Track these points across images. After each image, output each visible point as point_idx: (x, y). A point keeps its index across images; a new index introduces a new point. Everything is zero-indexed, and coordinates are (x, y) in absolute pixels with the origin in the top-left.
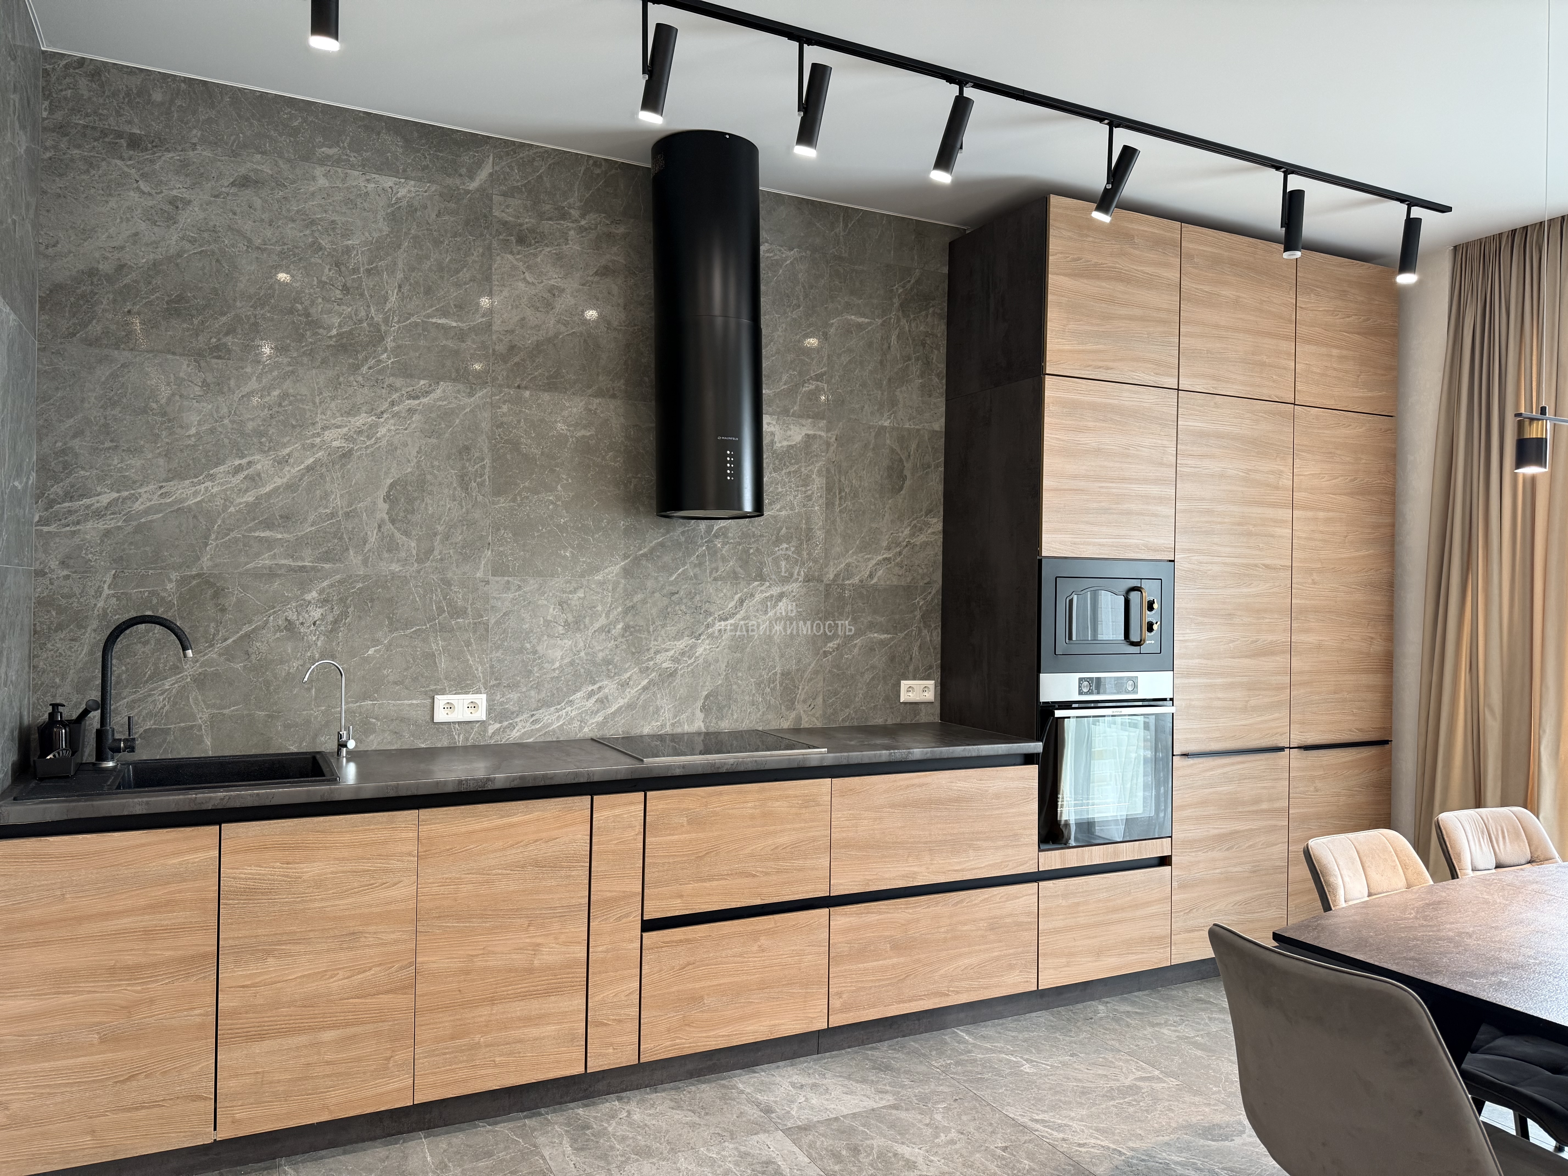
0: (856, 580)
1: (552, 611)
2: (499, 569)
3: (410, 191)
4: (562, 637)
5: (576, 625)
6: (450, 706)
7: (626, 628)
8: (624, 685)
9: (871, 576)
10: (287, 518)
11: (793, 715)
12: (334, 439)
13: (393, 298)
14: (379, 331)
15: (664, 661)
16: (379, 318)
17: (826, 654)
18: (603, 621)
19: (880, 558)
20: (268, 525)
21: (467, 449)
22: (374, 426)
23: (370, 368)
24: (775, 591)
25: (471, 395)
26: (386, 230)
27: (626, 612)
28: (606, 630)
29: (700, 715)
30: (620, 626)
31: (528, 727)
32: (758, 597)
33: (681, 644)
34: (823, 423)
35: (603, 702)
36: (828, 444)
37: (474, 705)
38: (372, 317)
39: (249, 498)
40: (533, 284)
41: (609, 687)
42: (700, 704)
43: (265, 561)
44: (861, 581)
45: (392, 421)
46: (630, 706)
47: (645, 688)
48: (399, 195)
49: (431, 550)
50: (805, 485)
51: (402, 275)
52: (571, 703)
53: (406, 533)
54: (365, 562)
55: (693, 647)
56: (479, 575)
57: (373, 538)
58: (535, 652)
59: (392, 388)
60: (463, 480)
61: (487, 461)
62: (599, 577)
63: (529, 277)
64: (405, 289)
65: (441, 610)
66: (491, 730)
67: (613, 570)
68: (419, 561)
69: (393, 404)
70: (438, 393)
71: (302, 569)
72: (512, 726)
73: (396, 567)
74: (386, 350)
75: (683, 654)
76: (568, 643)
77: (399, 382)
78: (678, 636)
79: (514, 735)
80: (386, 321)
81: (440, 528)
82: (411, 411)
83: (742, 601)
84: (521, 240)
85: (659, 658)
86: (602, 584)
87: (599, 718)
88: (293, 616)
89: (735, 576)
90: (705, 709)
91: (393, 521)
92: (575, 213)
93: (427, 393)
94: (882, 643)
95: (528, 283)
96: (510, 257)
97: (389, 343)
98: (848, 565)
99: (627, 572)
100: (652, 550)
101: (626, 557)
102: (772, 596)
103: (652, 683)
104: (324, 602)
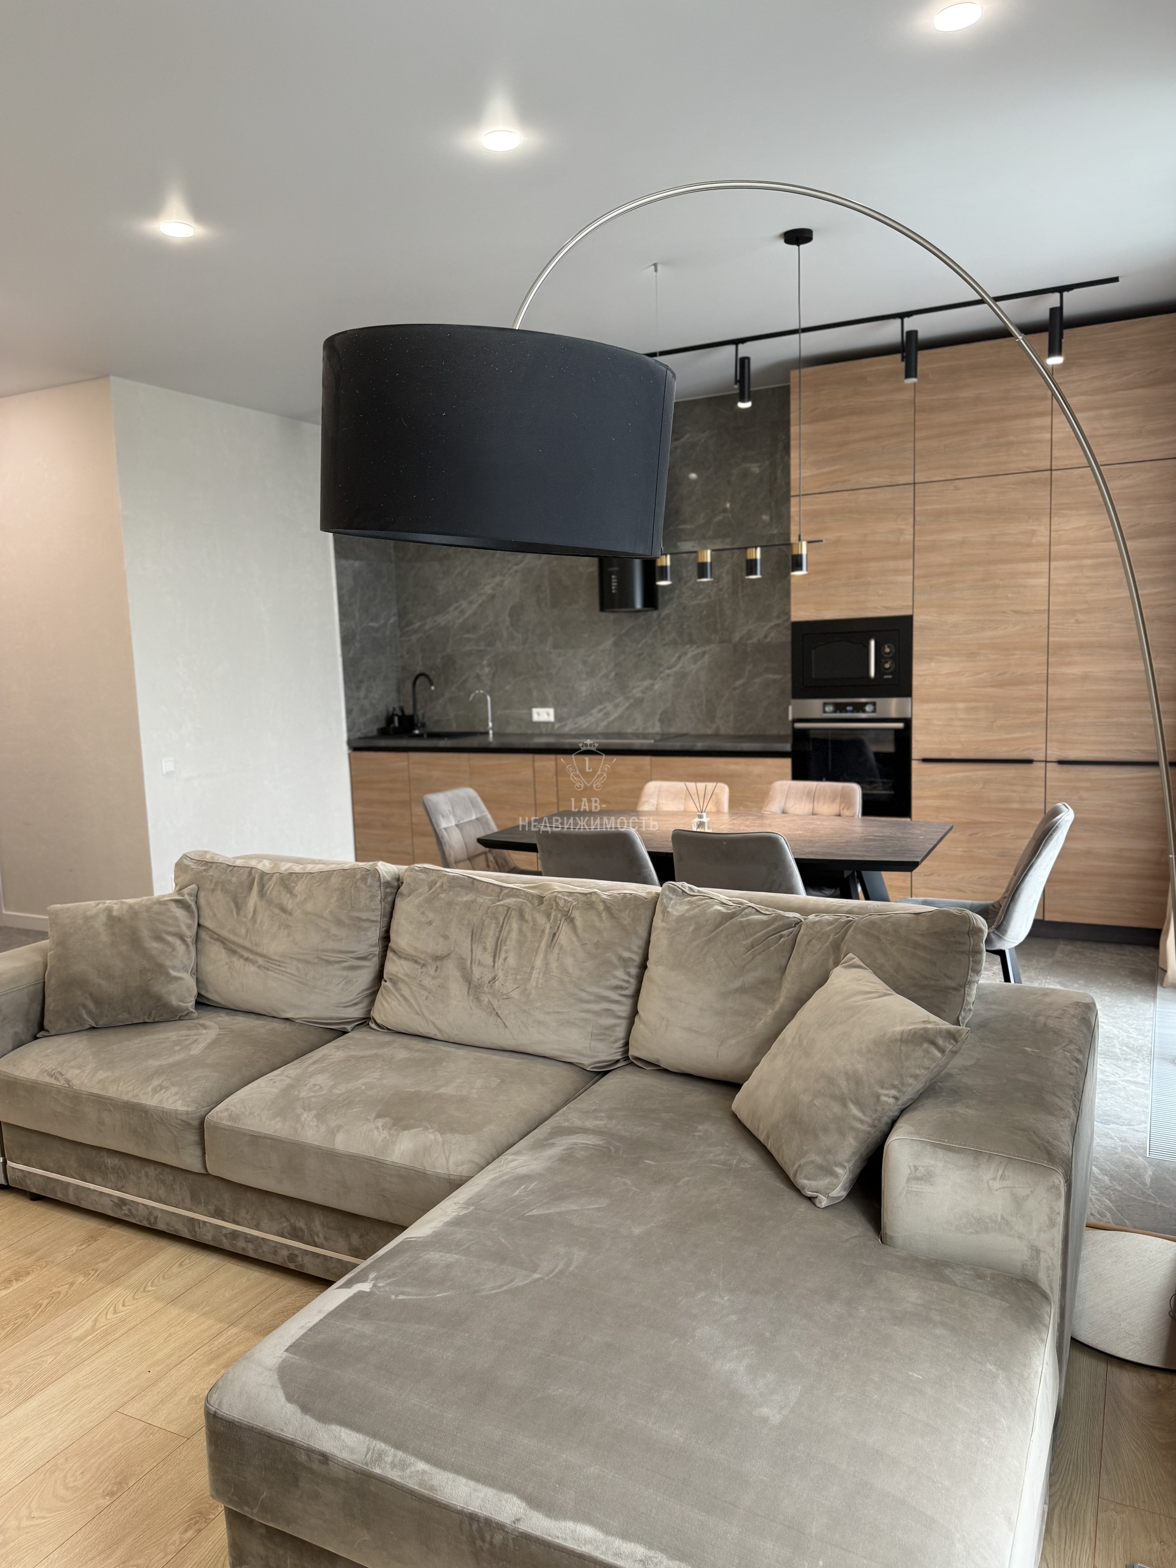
0: (755, 640)
1: (580, 667)
2: (556, 646)
4: (585, 680)
5: (591, 674)
6: (538, 714)
7: (617, 675)
8: (617, 706)
9: (766, 636)
10: (474, 628)
11: (714, 726)
12: (488, 590)
15: (637, 693)
17: (735, 689)
18: (604, 671)
19: (772, 624)
20: (468, 632)
21: (540, 586)
22: (502, 582)
24: (700, 650)
27: (616, 665)
28: (606, 676)
29: (658, 724)
30: (613, 674)
31: (573, 726)
32: (690, 655)
33: (646, 683)
35: (607, 715)
37: (549, 714)
39: (461, 620)
41: (609, 706)
42: (657, 717)
43: (467, 648)
44: (759, 640)
45: (509, 578)
46: (620, 717)
47: (628, 708)
49: (528, 638)
52: (591, 715)
53: (518, 631)
54: (503, 646)
55: (653, 685)
56: (547, 649)
57: (505, 634)
58: (572, 688)
59: (509, 562)
60: (538, 602)
61: (548, 592)
62: (601, 648)
66: (556, 727)
67: (608, 644)
68: (523, 644)
71: (481, 651)
72: (565, 725)
73: (514, 648)
75: (647, 689)
76: (588, 683)
78: (644, 679)
79: (567, 729)
81: (530, 627)
82: (516, 572)
83: (680, 658)
85: (634, 691)
86: (603, 651)
87: (605, 723)
88: (478, 671)
89: (674, 643)
90: (661, 720)
91: (512, 626)
94: (775, 681)
98: (749, 631)
99: (615, 644)
101: (616, 635)
102: (698, 654)
103: (631, 705)
104: (489, 665)
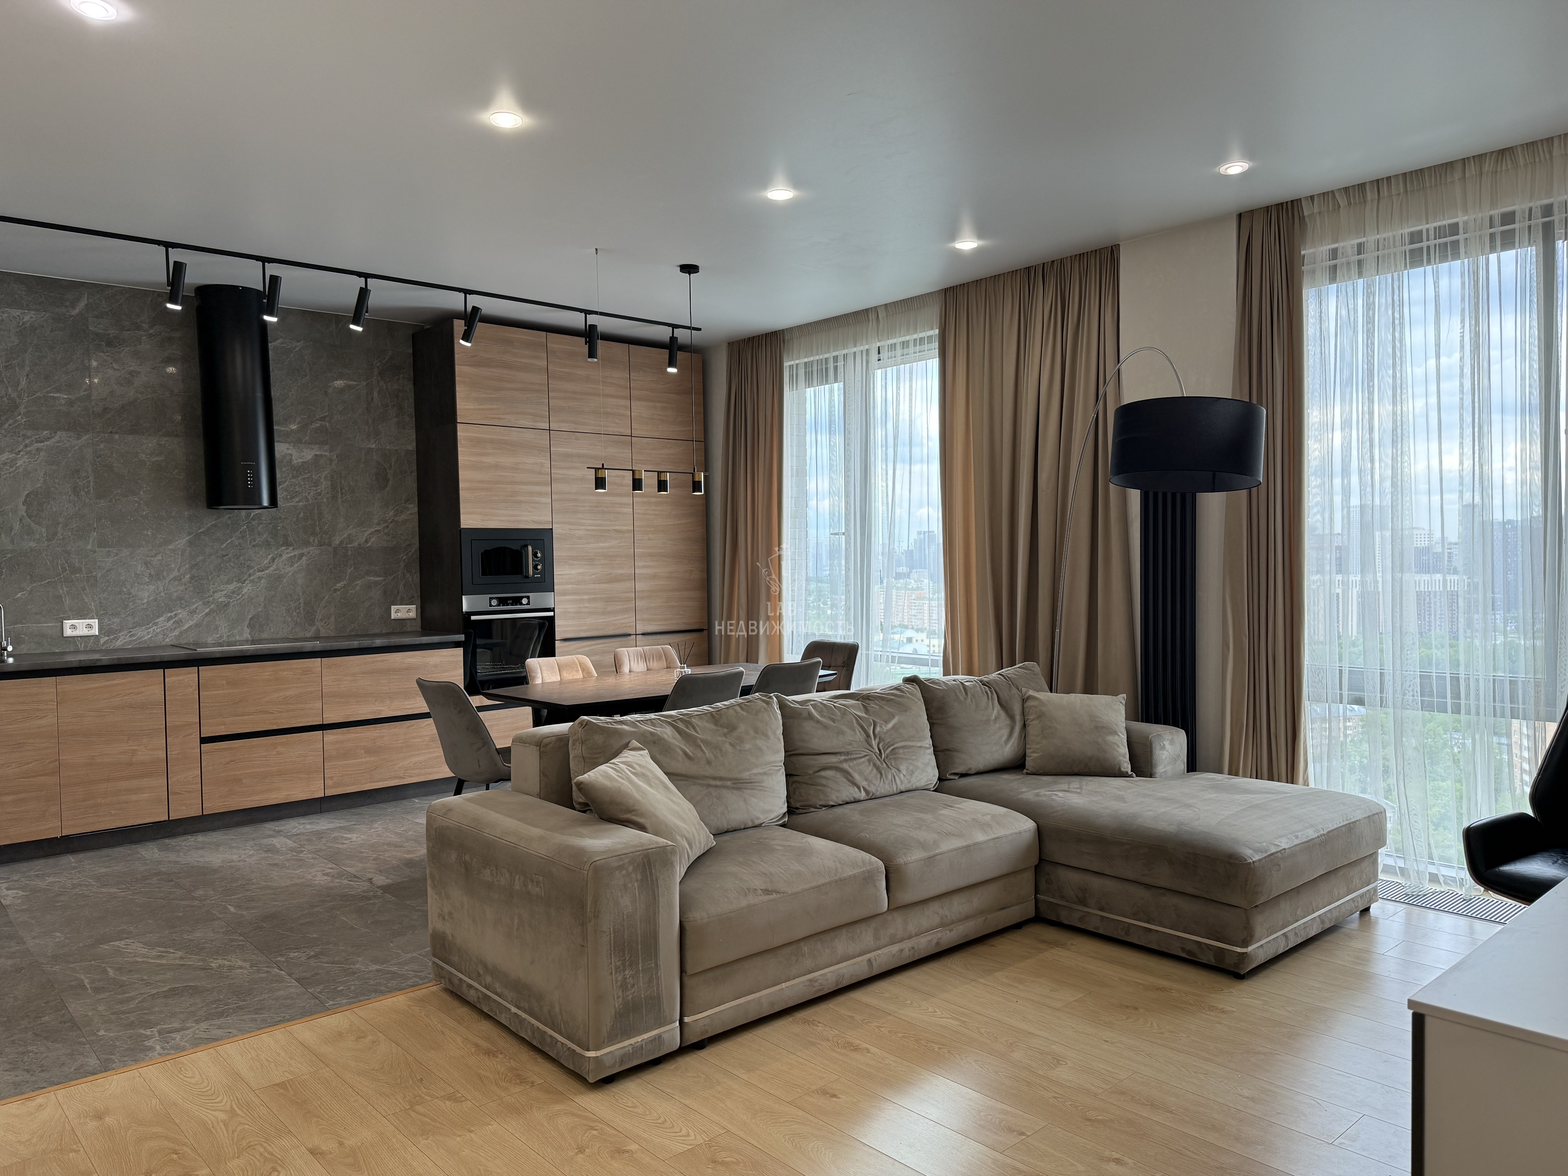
0: (356, 544)
1: (140, 568)
2: (102, 544)
3: (31, 318)
4: (148, 584)
5: (157, 576)
6: (74, 627)
7: (192, 578)
8: (193, 612)
9: (366, 541)
11: (313, 628)
13: (23, 382)
14: (15, 402)
15: (220, 597)
16: (14, 395)
17: (335, 590)
18: (175, 573)
19: (372, 530)
21: (78, 471)
22: (14, 460)
23: (10, 425)
24: (297, 552)
25: (78, 438)
26: (16, 341)
27: (192, 567)
28: (178, 579)
29: (247, 630)
30: (188, 576)
31: (128, 639)
32: (285, 557)
33: (232, 587)
34: (327, 447)
35: (179, 623)
36: (331, 460)
37: (90, 626)
38: (10, 395)
40: (118, 370)
41: (182, 614)
42: (247, 623)
44: (359, 545)
45: (27, 456)
46: (197, 625)
47: (207, 614)
48: (24, 320)
49: (56, 533)
50: (316, 486)
51: (28, 369)
52: (156, 624)
53: (39, 524)
54: (12, 542)
55: (241, 588)
56: (89, 547)
57: (17, 526)
58: (130, 594)
59: (25, 436)
60: (75, 490)
61: (91, 478)
62: (172, 547)
63: (115, 366)
64: (32, 376)
65: (64, 570)
66: (102, 641)
67: (182, 542)
68: (48, 540)
69: (26, 446)
70: (57, 438)
72: (116, 639)
73: (33, 544)
74: (20, 414)
75: (233, 592)
76: (152, 587)
77: (29, 433)
78: (229, 581)
79: (117, 644)
80: (19, 396)
81: (61, 520)
82: (38, 450)
83: (273, 559)
84: (109, 344)
85: (216, 596)
86: (173, 551)
87: (176, 633)
89: (268, 544)
90: (250, 626)
91: (30, 517)
92: (145, 326)
93: (49, 439)
94: (377, 583)
95: (115, 369)
96: (102, 354)
97: (22, 409)
98: (350, 535)
99: (191, 543)
100: (208, 529)
101: (189, 534)
102: (295, 556)
103: (212, 611)
